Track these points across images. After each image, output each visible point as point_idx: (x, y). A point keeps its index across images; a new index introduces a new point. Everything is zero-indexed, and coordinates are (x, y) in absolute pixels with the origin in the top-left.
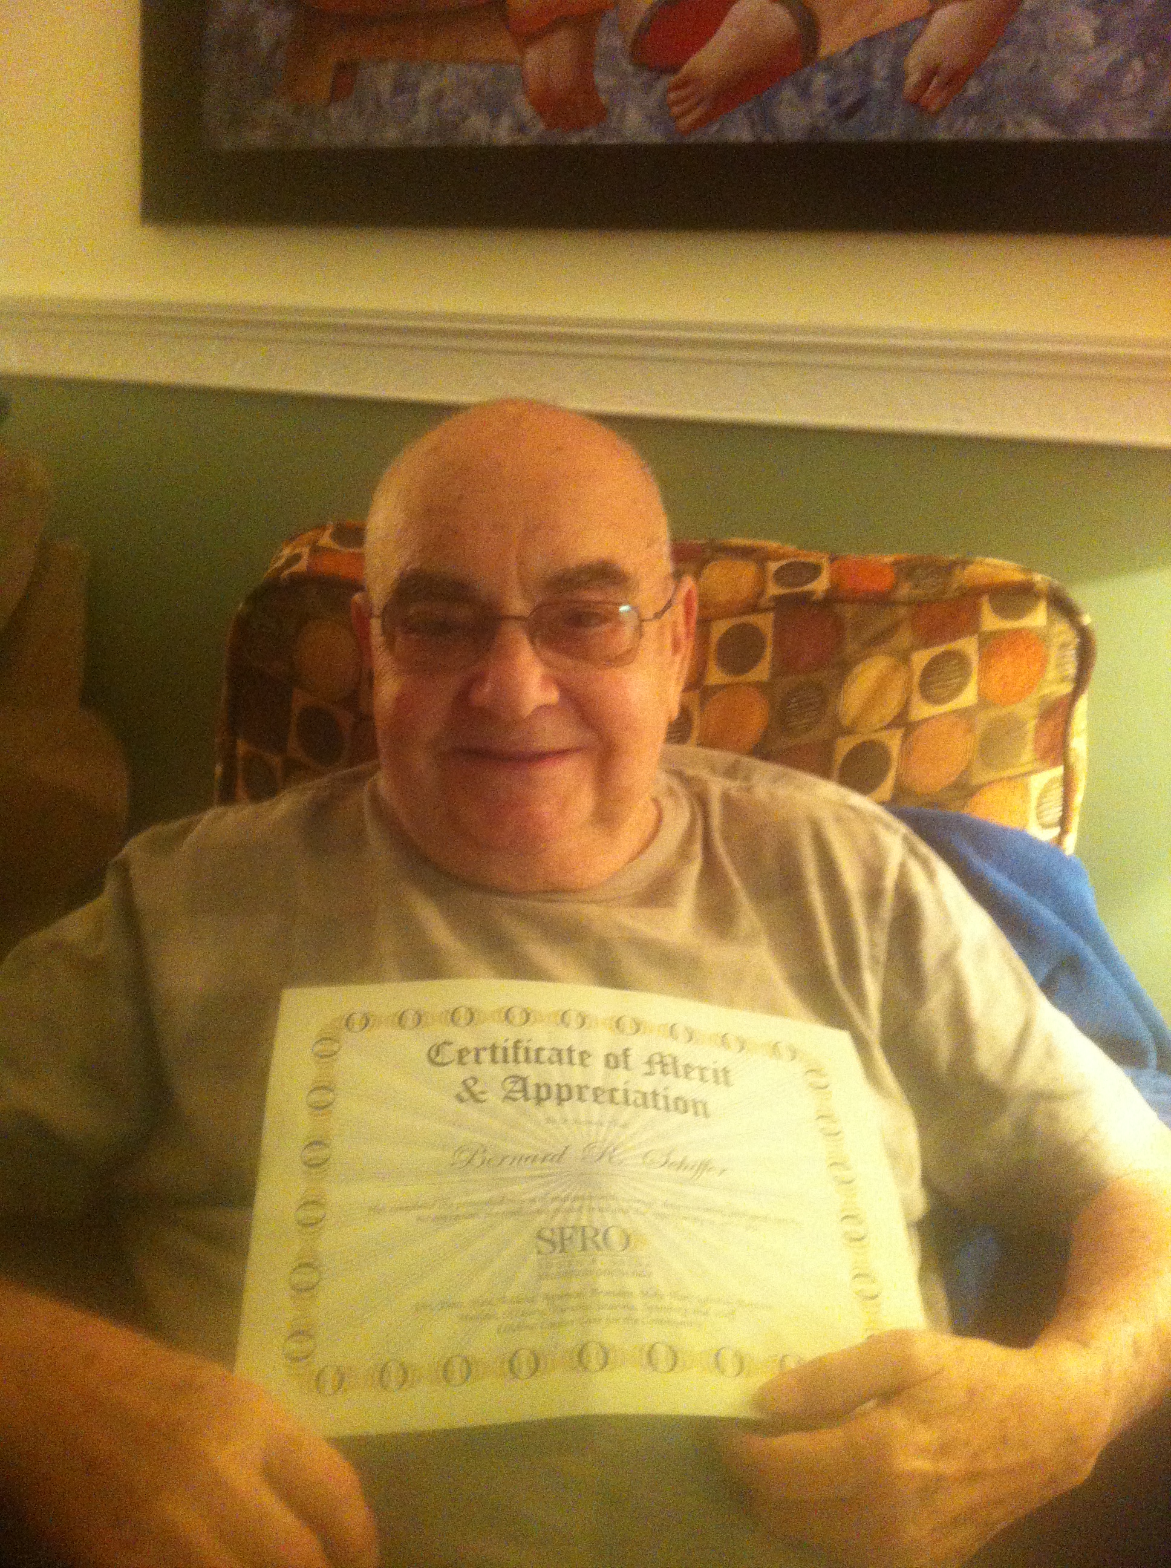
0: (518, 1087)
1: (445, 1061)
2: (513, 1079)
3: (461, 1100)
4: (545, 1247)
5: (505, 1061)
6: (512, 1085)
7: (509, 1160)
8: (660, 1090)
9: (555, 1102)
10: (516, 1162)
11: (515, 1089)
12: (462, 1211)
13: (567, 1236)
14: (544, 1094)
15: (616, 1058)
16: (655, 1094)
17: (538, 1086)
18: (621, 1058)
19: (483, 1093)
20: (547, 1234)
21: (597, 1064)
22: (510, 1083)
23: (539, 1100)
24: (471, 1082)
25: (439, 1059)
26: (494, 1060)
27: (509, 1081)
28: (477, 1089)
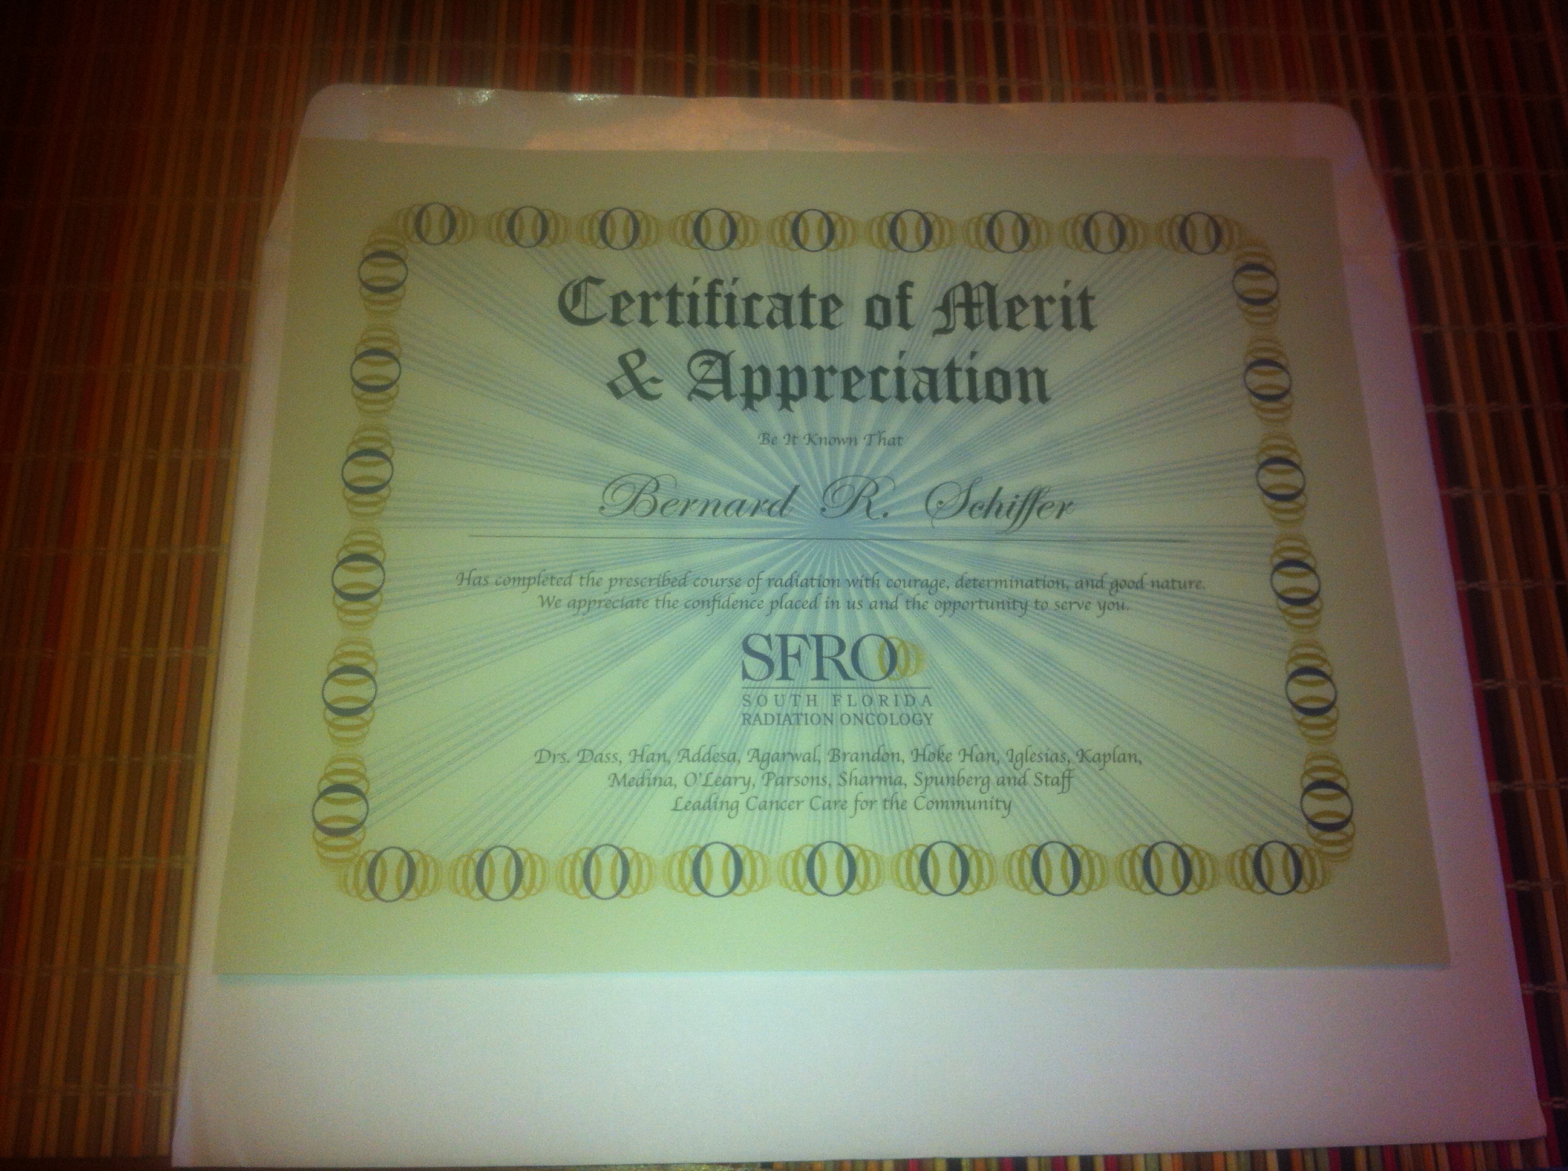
0: (715, 372)
1: (590, 316)
2: (706, 358)
3: (616, 392)
4: (755, 666)
5: (693, 321)
6: (706, 367)
7: (696, 508)
8: (963, 362)
9: (779, 401)
10: (710, 509)
11: (710, 376)
12: (619, 592)
13: (792, 649)
14: (758, 387)
15: (886, 302)
16: (951, 369)
17: (748, 371)
18: (895, 305)
19: (654, 380)
20: (760, 645)
21: (852, 318)
22: (702, 364)
23: (750, 399)
24: (633, 360)
25: (578, 312)
26: (673, 321)
27: (699, 360)
28: (644, 373)
